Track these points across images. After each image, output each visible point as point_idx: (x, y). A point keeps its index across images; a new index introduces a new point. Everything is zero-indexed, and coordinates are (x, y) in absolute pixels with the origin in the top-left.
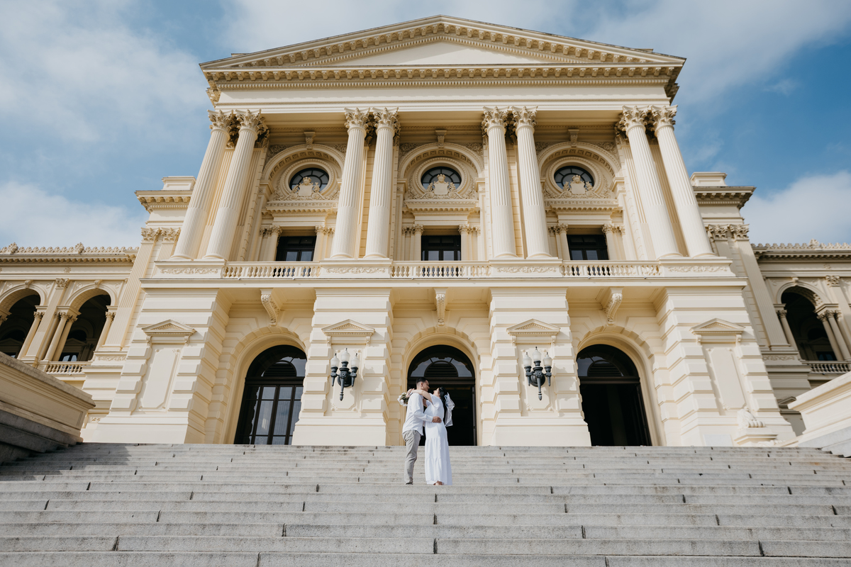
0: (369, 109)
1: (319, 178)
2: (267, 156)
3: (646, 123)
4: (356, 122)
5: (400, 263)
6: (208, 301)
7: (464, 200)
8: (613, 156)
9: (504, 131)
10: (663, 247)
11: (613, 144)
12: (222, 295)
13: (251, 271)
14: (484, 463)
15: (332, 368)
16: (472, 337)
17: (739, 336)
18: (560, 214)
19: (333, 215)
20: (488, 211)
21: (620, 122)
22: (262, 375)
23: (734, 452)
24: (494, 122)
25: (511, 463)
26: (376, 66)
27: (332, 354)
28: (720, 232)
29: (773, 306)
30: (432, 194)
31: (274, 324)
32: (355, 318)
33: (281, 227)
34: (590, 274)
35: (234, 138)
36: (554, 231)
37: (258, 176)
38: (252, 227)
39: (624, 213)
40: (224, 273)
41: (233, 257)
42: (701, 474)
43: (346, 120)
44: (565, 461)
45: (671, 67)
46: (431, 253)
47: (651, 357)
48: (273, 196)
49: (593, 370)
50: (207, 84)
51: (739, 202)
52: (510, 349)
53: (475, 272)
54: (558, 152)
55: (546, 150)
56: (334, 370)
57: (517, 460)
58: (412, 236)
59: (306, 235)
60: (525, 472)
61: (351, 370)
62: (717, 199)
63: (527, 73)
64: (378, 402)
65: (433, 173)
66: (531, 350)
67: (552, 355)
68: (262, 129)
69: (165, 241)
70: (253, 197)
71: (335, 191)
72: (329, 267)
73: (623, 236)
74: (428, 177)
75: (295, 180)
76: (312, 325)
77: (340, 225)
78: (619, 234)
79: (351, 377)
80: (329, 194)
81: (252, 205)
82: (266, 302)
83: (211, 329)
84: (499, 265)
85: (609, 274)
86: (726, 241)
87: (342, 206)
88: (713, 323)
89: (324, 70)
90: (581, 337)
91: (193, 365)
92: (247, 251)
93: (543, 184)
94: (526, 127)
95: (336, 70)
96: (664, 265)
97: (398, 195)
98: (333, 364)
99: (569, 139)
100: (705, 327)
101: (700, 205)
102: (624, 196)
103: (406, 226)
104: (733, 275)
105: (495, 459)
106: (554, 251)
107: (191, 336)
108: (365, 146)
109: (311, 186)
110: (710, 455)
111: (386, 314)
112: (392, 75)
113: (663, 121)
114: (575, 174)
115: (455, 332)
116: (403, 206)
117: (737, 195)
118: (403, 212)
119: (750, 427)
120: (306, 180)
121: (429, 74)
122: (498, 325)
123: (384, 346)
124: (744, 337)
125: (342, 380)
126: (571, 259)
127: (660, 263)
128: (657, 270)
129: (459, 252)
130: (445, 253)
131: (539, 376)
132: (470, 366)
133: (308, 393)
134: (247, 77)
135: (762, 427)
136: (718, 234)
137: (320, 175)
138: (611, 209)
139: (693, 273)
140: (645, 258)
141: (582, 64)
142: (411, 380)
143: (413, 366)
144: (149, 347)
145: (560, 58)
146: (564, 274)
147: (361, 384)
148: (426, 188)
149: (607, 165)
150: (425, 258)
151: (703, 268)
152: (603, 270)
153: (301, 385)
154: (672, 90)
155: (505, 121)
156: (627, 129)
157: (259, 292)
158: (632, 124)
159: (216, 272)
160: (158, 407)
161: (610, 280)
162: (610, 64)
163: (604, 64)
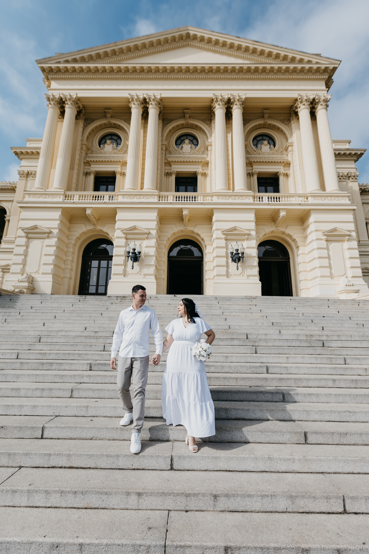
0: (144, 95)
1: (116, 140)
2: (84, 125)
3: (311, 106)
4: (136, 103)
5: (163, 193)
6: (57, 214)
7: (200, 156)
8: (288, 129)
9: (225, 110)
10: (312, 186)
11: (289, 120)
12: (65, 211)
13: (80, 197)
14: (208, 308)
16: (202, 236)
17: (348, 237)
18: (255, 165)
19: (124, 164)
20: (213, 163)
21: (295, 105)
22: (91, 255)
23: (340, 302)
24: (219, 104)
25: (222, 308)
26: (147, 64)
27: (127, 245)
28: (342, 176)
29: (364, 219)
30: (181, 151)
31: (95, 227)
32: (139, 224)
33: (95, 171)
34: (269, 201)
35: (63, 113)
36: (250, 175)
37: (80, 138)
38: (79, 170)
39: (291, 165)
40: (64, 198)
41: (69, 189)
42: (324, 317)
43: (130, 102)
44: (250, 307)
45: (331, 67)
46: (181, 188)
47: (298, 247)
48: (90, 151)
49: (266, 253)
50: (42, 76)
51: (355, 158)
52: (223, 243)
53: (205, 199)
54: (256, 126)
55: (249, 124)
56: (128, 253)
57: (225, 306)
58: (170, 177)
59: (110, 176)
60: (230, 314)
61: (137, 253)
62: (344, 156)
63: (241, 70)
64: (152, 270)
65: (182, 139)
66: (234, 243)
67: (245, 247)
68: (79, 107)
69: (32, 178)
70: (78, 152)
71: (126, 149)
72: (123, 195)
73: (289, 179)
74: (180, 141)
75: (102, 141)
76: (116, 228)
77: (129, 170)
78: (287, 177)
79: (137, 257)
80: (122, 151)
81: (77, 157)
82: (89, 215)
83: (60, 230)
84: (219, 195)
85: (279, 201)
86: (345, 181)
87: (130, 158)
88: (335, 230)
89: (115, 66)
90: (261, 236)
91: (52, 250)
92: (77, 185)
93: (246, 146)
94: (238, 108)
95: (122, 66)
96: (311, 196)
97: (162, 152)
98: (128, 250)
99: (263, 117)
100: (330, 232)
101: (336, 160)
102: (292, 154)
103: (167, 171)
104: (349, 202)
105: (213, 305)
106: (249, 188)
107: (48, 234)
108: (142, 120)
109: (111, 145)
110: (328, 304)
111: (156, 223)
112: (157, 70)
113: (322, 105)
114: (265, 140)
115: (193, 232)
116: (165, 159)
117: (356, 154)
118: (165, 163)
119: (346, 286)
120: (108, 142)
121: (180, 70)
122: (217, 229)
123: (155, 240)
124: (350, 238)
125: (133, 259)
126: (259, 192)
127: (309, 195)
128: (307, 199)
129: (196, 187)
130: (188, 187)
131: (237, 257)
132: (201, 250)
133: (115, 265)
134: (66, 70)
135: (353, 286)
136: (341, 178)
137: (116, 139)
138: (283, 162)
139: (327, 201)
140: (300, 192)
141: (276, 64)
142: (169, 257)
143: (171, 250)
144: (26, 240)
145: (262, 59)
146: (254, 201)
147: (143, 261)
148: (178, 148)
149: (284, 134)
150: (177, 190)
151: (333, 198)
152: (277, 198)
153: (112, 260)
154: (329, 84)
155: (226, 104)
156: (299, 110)
157: (84, 209)
158: (302, 107)
159: (60, 198)
160: (36, 272)
161: (280, 205)
162: (294, 64)
163: (289, 64)
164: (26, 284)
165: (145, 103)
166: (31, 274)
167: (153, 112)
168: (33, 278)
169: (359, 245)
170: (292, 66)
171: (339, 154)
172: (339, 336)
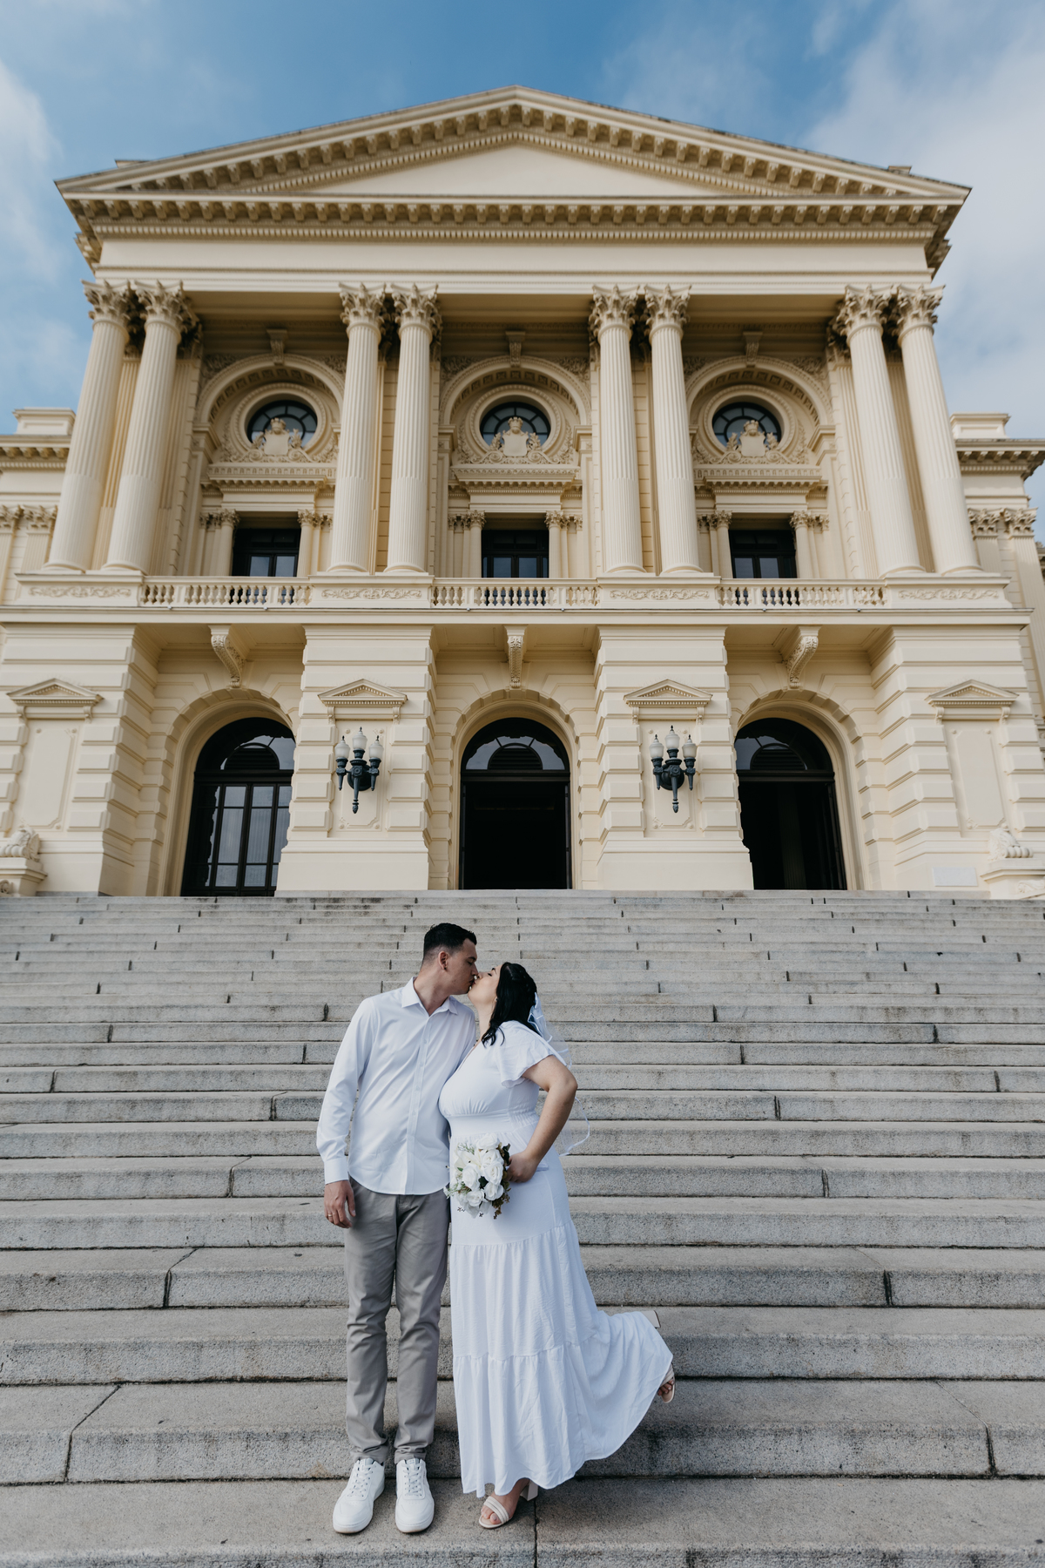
0: (385, 287)
1: (300, 420)
2: (202, 374)
3: (884, 319)
4: (361, 311)
5: (447, 581)
6: (120, 646)
7: (554, 466)
8: (819, 385)
9: (630, 333)
10: (895, 556)
11: (821, 362)
12: (145, 636)
13: (191, 594)
14: (592, 930)
15: (338, 761)
16: (566, 707)
17: (1007, 709)
18: (720, 494)
19: (325, 490)
20: (597, 488)
21: (838, 318)
22: (222, 767)
23: (990, 909)
24: (610, 316)
25: (634, 929)
26: (395, 196)
27: (337, 739)
28: (986, 522)
30: (500, 454)
31: (237, 684)
32: (373, 675)
33: (237, 513)
34: (765, 603)
35: (136, 341)
36: (707, 525)
37: (189, 413)
38: (185, 511)
39: (831, 492)
40: (143, 596)
41: (154, 565)
42: (939, 954)
43: (342, 309)
44: (719, 925)
45: (942, 205)
46: (499, 564)
47: (856, 740)
48: (219, 453)
49: (761, 758)
50: (73, 226)
52: (629, 729)
53: (574, 598)
54: (722, 377)
55: (700, 372)
56: (340, 763)
57: (643, 923)
58: (466, 532)
59: (283, 526)
60: (658, 948)
61: (369, 764)
62: (989, 462)
63: (675, 215)
64: (414, 814)
65: (501, 415)
66: (662, 730)
67: (696, 740)
68: (187, 322)
70: (183, 455)
71: (329, 446)
72: (326, 587)
73: (825, 533)
74: (493, 422)
75: (257, 423)
76: (303, 687)
77: (342, 508)
78: (818, 529)
79: (369, 775)
80: (320, 451)
81: (181, 469)
82: (219, 648)
83: (129, 694)
84: (614, 586)
85: (798, 603)
86: (994, 537)
87: (344, 473)
88: (966, 688)
89: (297, 201)
90: (745, 706)
91: (105, 756)
92: (180, 554)
93: (693, 438)
94: (668, 326)
95: (320, 202)
96: (893, 586)
97: (441, 455)
98: (340, 753)
99: (743, 351)
100: (954, 694)
101: (964, 473)
102: (834, 459)
103: (456, 513)
104: (1008, 604)
105: (608, 922)
106: (707, 562)
107: (93, 706)
108: (379, 360)
109: (286, 435)
110: (952, 914)
111: (425, 670)
112: (425, 214)
113: (916, 316)
114: (750, 419)
115: (537, 697)
116: (450, 476)
117: (1024, 455)
118: (450, 487)
119: (1008, 857)
120: (277, 424)
121: (493, 215)
122: (611, 689)
123: (423, 723)
124: (1015, 711)
125: (355, 781)
126: (735, 577)
127: (886, 583)
128: (881, 595)
129: (545, 559)
130: (522, 561)
131: (674, 774)
132: (562, 753)
133: (300, 800)
134: (149, 211)
135: (1027, 857)
136: (982, 526)
137: (301, 415)
138: (807, 484)
139: (939, 601)
140: (860, 574)
141: (778, 198)
142: (466, 774)
143: (469, 751)
144: (22, 725)
145: (738, 183)
146: (722, 602)
147: (386, 787)
148: (489, 443)
149: (808, 402)
150: (488, 571)
151: (958, 593)
152: (789, 595)
153: (288, 783)
154: (938, 253)
155: (631, 315)
156: (849, 331)
157: (205, 630)
158: (858, 322)
159: (128, 595)
160: (50, 826)
161: (798, 613)
162: (830, 198)
163: (817, 198)
164: (21, 864)
165: (388, 313)
166: (38, 831)
168: (41, 842)
170: (825, 204)
171: (975, 455)
172: (981, 1010)
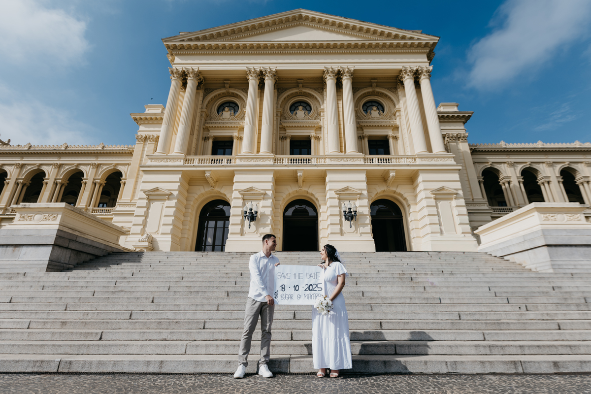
0: (260, 68)
1: (234, 108)
2: (204, 95)
3: (415, 76)
4: (253, 75)
5: (279, 156)
6: (177, 177)
7: (313, 121)
8: (395, 96)
9: (336, 81)
10: (419, 147)
11: (396, 89)
12: (184, 174)
13: (199, 161)
16: (316, 196)
17: (455, 195)
18: (365, 129)
19: (242, 129)
20: (326, 127)
21: (400, 76)
22: (208, 215)
24: (330, 76)
26: (264, 41)
27: (244, 205)
28: (452, 137)
29: (477, 178)
30: (295, 117)
31: (213, 189)
32: (256, 186)
33: (214, 136)
34: (379, 162)
35: (185, 85)
36: (361, 138)
37: (200, 106)
38: (198, 136)
39: (400, 128)
40: (185, 162)
41: (188, 153)
43: (247, 74)
44: (361, 259)
46: (295, 150)
47: (409, 206)
48: (209, 118)
49: (379, 212)
50: (167, 51)
51: (464, 121)
52: (336, 202)
53: (318, 161)
54: (365, 93)
55: (358, 92)
56: (245, 213)
58: (285, 141)
59: (228, 140)
61: (254, 213)
63: (349, 46)
65: (296, 105)
66: (347, 203)
67: (357, 205)
68: (200, 79)
70: (198, 119)
71: (243, 115)
72: (241, 159)
73: (398, 141)
74: (294, 108)
75: (220, 109)
76: (233, 189)
77: (246, 135)
78: (396, 140)
79: (254, 217)
80: (240, 117)
81: (197, 123)
82: (208, 177)
83: (180, 192)
84: (331, 157)
85: (389, 162)
86: (455, 142)
87: (247, 124)
88: (442, 189)
89: (234, 43)
90: (373, 196)
91: (172, 211)
92: (196, 149)
93: (356, 112)
94: (348, 79)
95: (241, 43)
96: (419, 158)
97: (277, 118)
98: (245, 210)
99: (372, 86)
100: (438, 191)
101: (440, 122)
102: (400, 118)
103: (282, 135)
104: (455, 163)
106: (360, 150)
107: (169, 196)
108: (258, 90)
109: (229, 112)
111: (272, 184)
112: (273, 47)
113: (424, 75)
114: (374, 106)
115: (308, 192)
116: (280, 124)
117: (463, 116)
118: (280, 128)
120: (226, 109)
121: (293, 46)
122: (330, 190)
123: (271, 200)
124: (458, 196)
125: (249, 218)
126: (369, 154)
127: (416, 156)
128: (415, 160)
129: (310, 150)
130: (302, 150)
131: (350, 216)
132: (315, 210)
133: (232, 224)
134: (189, 47)
136: (451, 139)
137: (234, 107)
138: (392, 126)
139: (433, 162)
140: (409, 153)
141: (381, 40)
142: (285, 217)
143: (286, 210)
144: (147, 201)
145: (369, 36)
146: (365, 162)
147: (259, 220)
148: (292, 114)
149: (392, 101)
150: (292, 153)
151: (439, 159)
152: (386, 160)
153: (228, 220)
154: (431, 56)
155: (336, 75)
156: (404, 80)
157: (204, 172)
158: (407, 77)
159: (180, 161)
160: (155, 233)
161: (389, 166)
162: (397, 40)
163: (393, 40)
164: (146, 244)
165: (261, 76)
166: (151, 234)
167: (268, 83)
168: (152, 237)
169: (467, 204)
170: (395, 42)
171: (443, 117)
